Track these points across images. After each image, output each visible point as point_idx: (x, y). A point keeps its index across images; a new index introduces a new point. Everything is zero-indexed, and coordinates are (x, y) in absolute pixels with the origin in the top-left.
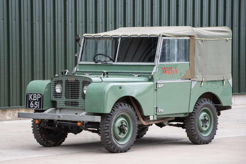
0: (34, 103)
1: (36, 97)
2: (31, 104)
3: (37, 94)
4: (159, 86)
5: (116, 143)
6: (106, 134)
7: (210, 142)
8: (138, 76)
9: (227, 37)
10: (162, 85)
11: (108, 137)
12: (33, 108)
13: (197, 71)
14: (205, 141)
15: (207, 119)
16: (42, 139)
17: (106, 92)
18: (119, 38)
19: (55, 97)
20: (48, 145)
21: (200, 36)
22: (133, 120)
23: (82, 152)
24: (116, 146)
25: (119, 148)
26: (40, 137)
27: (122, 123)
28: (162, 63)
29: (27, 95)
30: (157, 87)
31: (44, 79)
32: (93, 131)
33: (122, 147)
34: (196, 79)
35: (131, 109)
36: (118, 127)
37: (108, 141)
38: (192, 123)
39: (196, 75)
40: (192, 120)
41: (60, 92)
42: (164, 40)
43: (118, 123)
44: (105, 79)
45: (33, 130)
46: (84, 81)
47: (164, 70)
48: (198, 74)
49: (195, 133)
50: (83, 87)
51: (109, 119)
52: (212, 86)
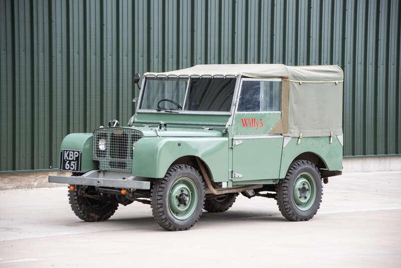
0: (69, 163)
1: (72, 155)
2: (67, 164)
3: (73, 151)
4: (237, 143)
5: (173, 217)
6: (159, 206)
7: (311, 218)
8: (209, 129)
9: (337, 79)
10: (241, 142)
11: (161, 210)
12: (68, 170)
13: (291, 123)
14: (304, 217)
15: (307, 188)
16: (81, 212)
17: (159, 150)
18: (188, 78)
19: (98, 156)
20: (89, 219)
21: (296, 77)
22: (198, 187)
23: (132, 229)
24: (173, 221)
25: (176, 224)
26: (79, 208)
27: (182, 191)
28: (241, 113)
29: (62, 153)
30: (234, 145)
31: (85, 131)
32: (144, 202)
33: (181, 223)
34: (290, 135)
35: (195, 173)
36: (176, 197)
37: (162, 215)
38: (285, 192)
39: (290, 128)
40: (285, 188)
41: (104, 149)
42: (243, 82)
43: (176, 192)
44: (162, 133)
45: (69, 199)
46: (133, 135)
47: (245, 123)
48: (293, 128)
49: (288, 206)
50: (133, 143)
51: (162, 186)
52: (313, 144)
